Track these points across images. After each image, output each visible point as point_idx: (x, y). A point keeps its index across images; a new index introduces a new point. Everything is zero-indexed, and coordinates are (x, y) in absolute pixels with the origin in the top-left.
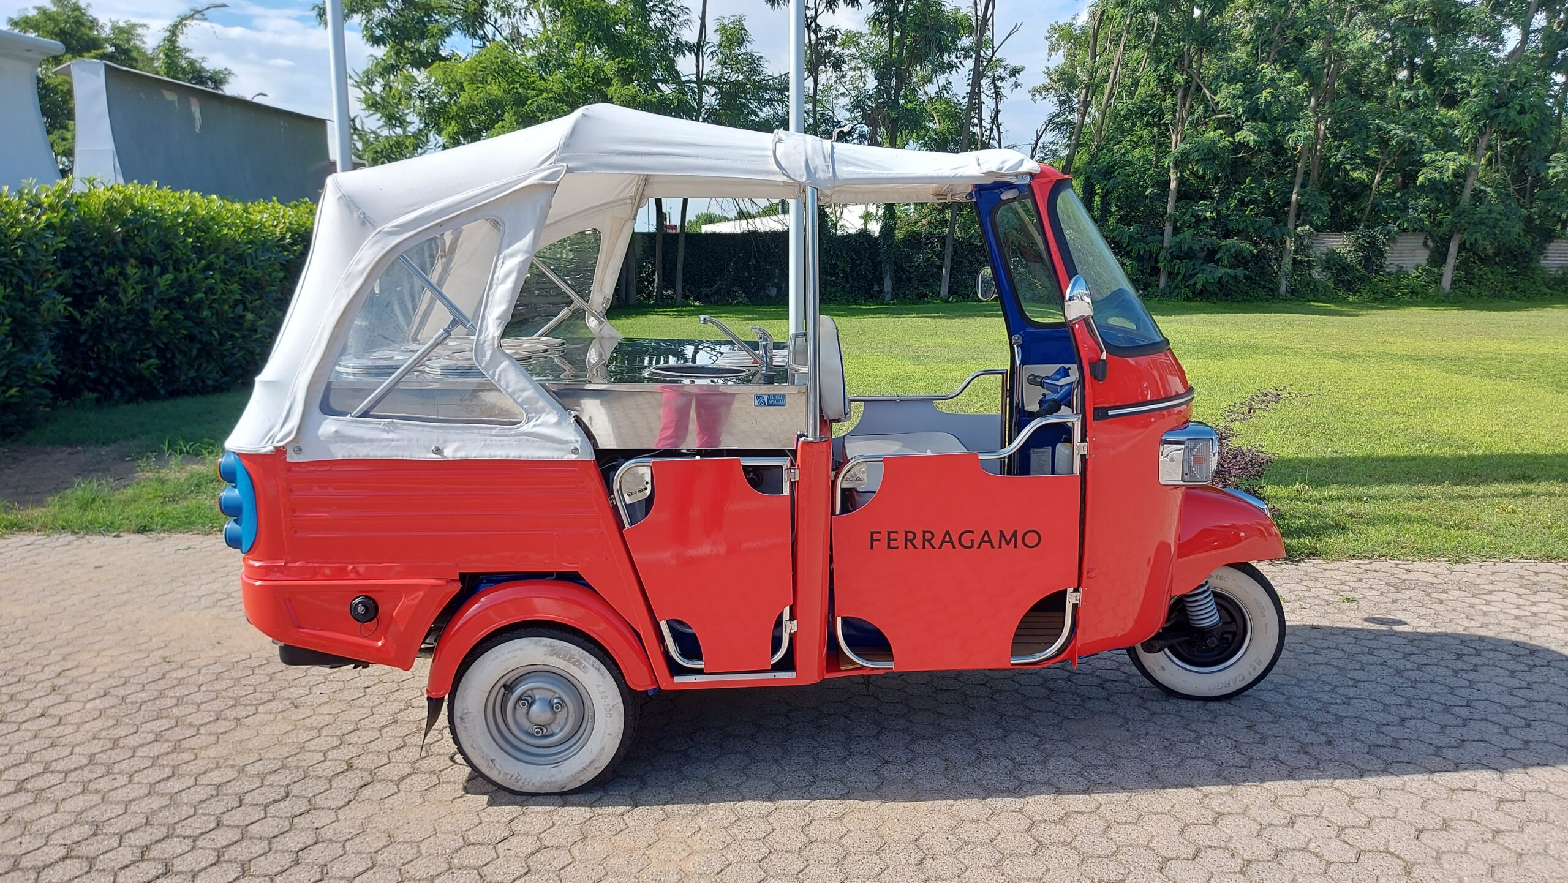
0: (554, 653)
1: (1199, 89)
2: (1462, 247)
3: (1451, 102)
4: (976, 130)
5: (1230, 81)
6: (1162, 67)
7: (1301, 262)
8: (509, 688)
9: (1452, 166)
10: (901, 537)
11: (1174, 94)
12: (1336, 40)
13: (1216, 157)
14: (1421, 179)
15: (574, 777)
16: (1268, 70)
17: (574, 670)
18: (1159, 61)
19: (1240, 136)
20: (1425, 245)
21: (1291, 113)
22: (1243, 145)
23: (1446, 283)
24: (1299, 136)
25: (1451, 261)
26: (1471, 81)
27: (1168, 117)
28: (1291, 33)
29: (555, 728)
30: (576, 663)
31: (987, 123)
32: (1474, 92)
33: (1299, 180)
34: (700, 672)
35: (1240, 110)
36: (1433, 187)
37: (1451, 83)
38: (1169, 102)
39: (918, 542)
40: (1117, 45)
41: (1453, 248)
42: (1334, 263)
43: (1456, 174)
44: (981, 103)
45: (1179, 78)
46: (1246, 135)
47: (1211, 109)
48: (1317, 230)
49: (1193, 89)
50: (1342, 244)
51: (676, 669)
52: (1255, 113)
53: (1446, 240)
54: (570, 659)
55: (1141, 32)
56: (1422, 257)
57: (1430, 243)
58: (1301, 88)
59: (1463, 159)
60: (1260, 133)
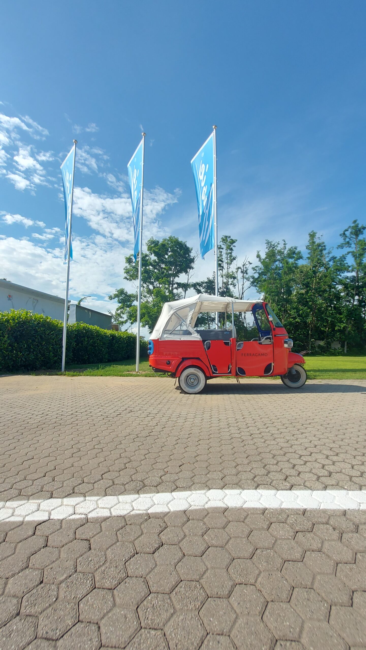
0: (195, 370)
1: (287, 311)
2: (347, 343)
3: (340, 314)
4: (241, 319)
5: (294, 309)
6: (279, 307)
7: (313, 347)
8: (188, 377)
9: (342, 326)
10: (246, 354)
11: (282, 312)
12: (314, 301)
13: (292, 324)
14: (336, 329)
15: (197, 391)
16: (301, 307)
17: (198, 373)
18: (278, 305)
19: (296, 320)
20: (339, 343)
21: (307, 315)
22: (297, 322)
23: (345, 351)
24: (309, 320)
25: (346, 347)
26: (344, 310)
27: (281, 317)
28: (305, 300)
29: (194, 383)
30: (198, 372)
31: (243, 318)
32: (345, 311)
33: (310, 329)
34: (217, 373)
35: (296, 315)
36: (339, 331)
37: (340, 310)
38: (281, 314)
39: (249, 355)
40: (269, 303)
41: (346, 344)
42: (320, 346)
43: (344, 328)
44: (242, 314)
45: (283, 309)
46: (298, 320)
47: (290, 315)
48: (316, 340)
49: (286, 311)
50: (322, 343)
51: (213, 373)
52: (299, 315)
53: (344, 342)
54: (198, 371)
55: (274, 300)
56: (339, 346)
57: (340, 343)
58: (308, 310)
59: (344, 325)
60: (301, 319)
